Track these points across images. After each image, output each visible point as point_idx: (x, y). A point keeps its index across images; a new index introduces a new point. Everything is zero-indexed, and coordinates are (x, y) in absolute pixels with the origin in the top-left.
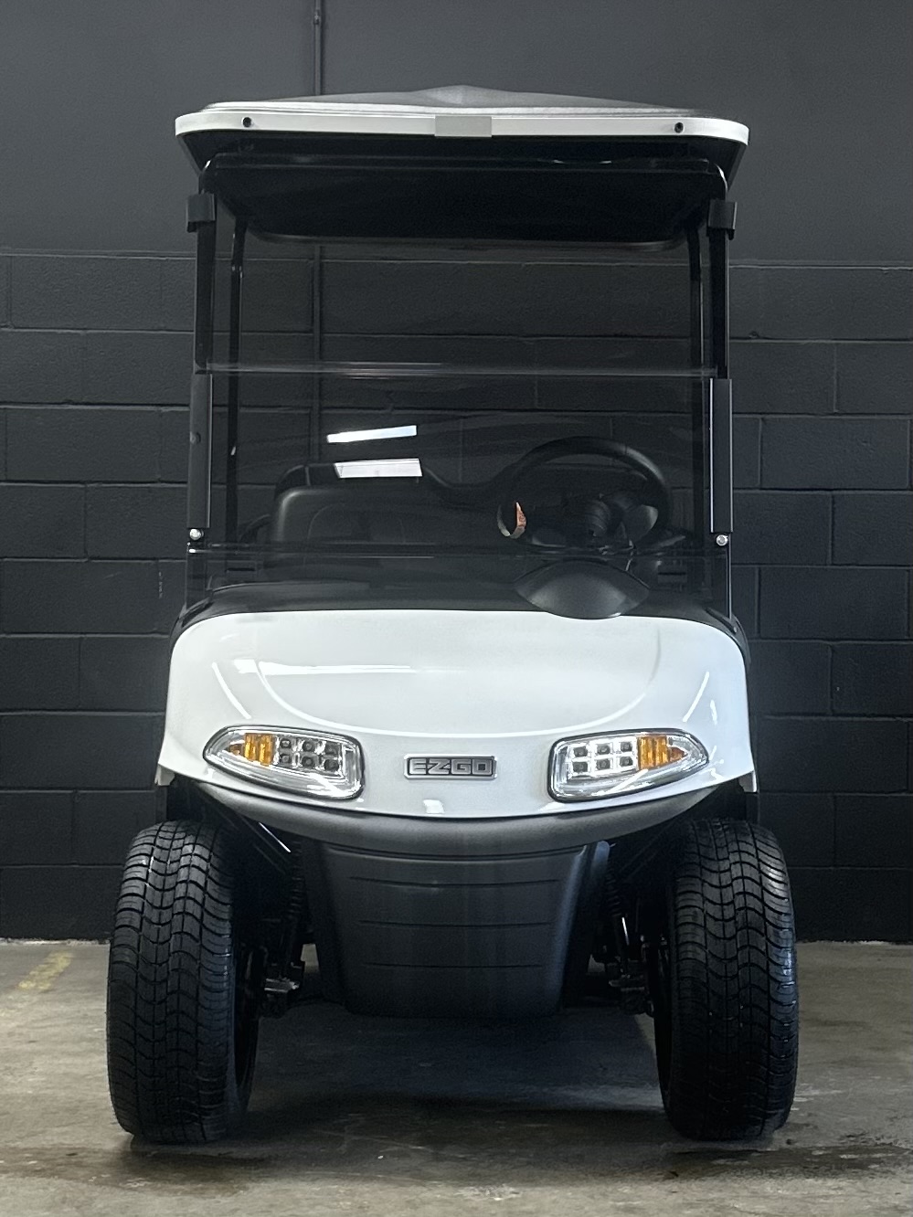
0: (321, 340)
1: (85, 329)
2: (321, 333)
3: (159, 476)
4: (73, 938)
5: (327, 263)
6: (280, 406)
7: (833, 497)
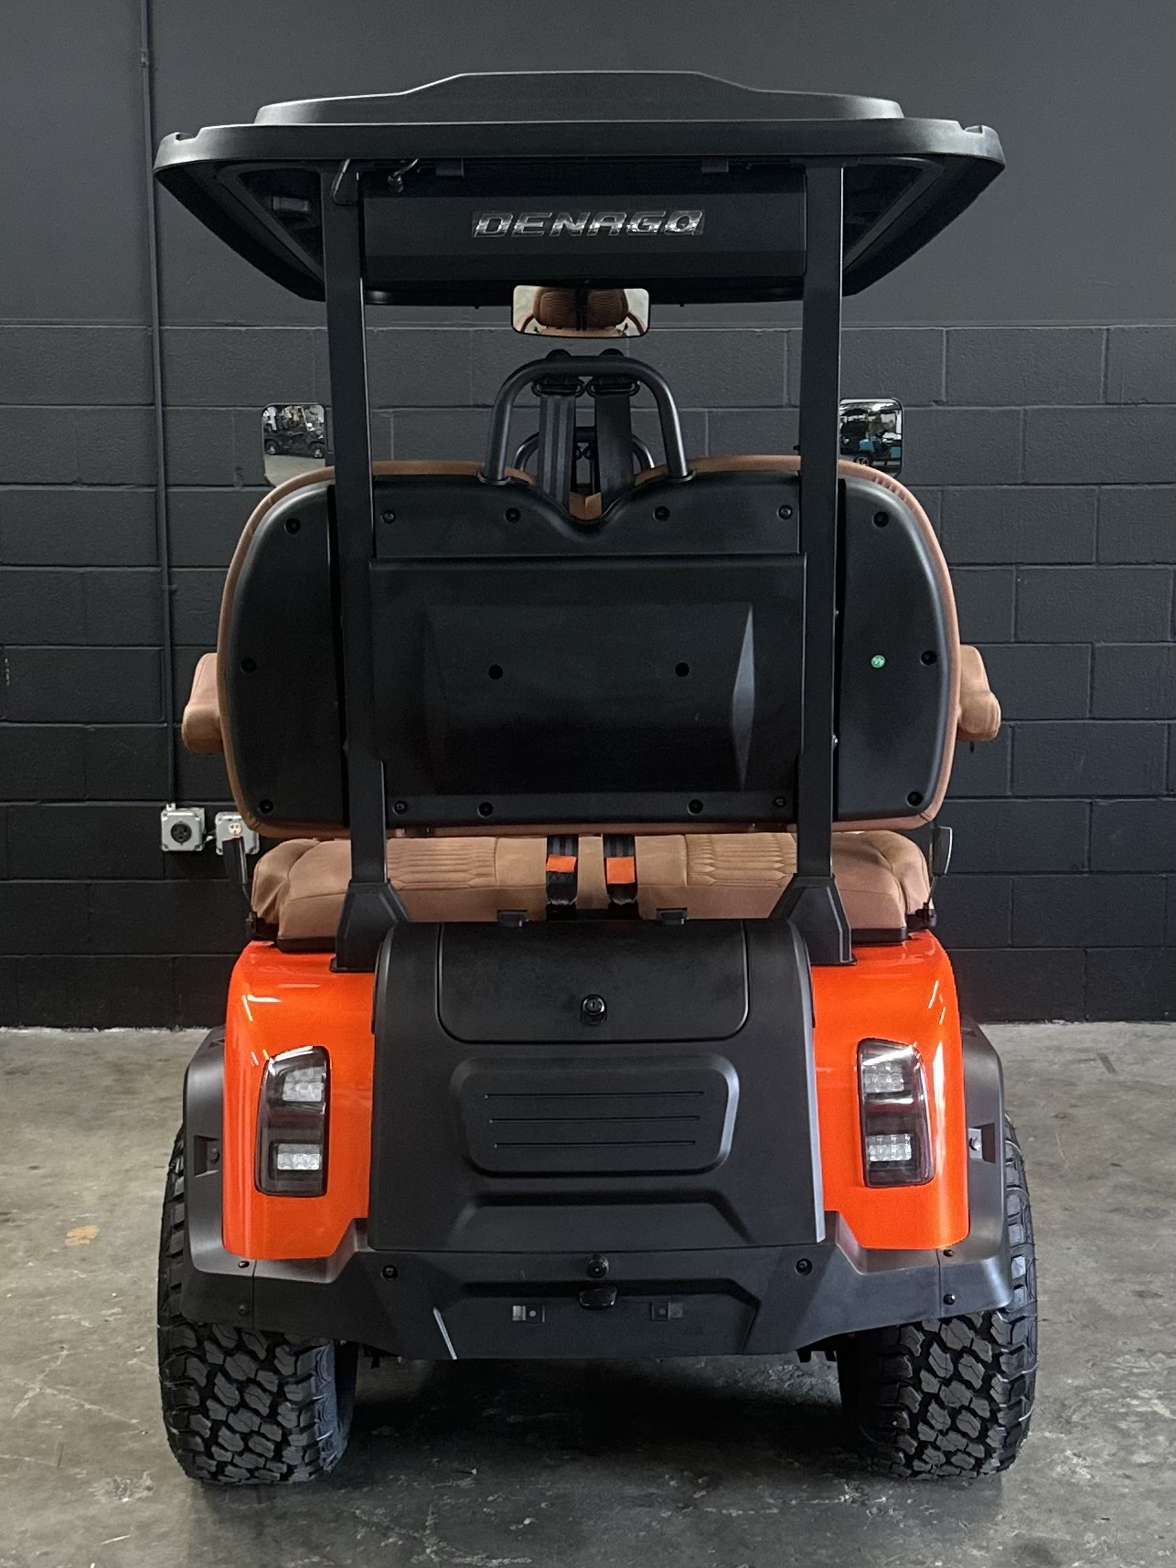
0: (163, 413)
2: (163, 405)
5: (168, 330)
6: (123, 484)
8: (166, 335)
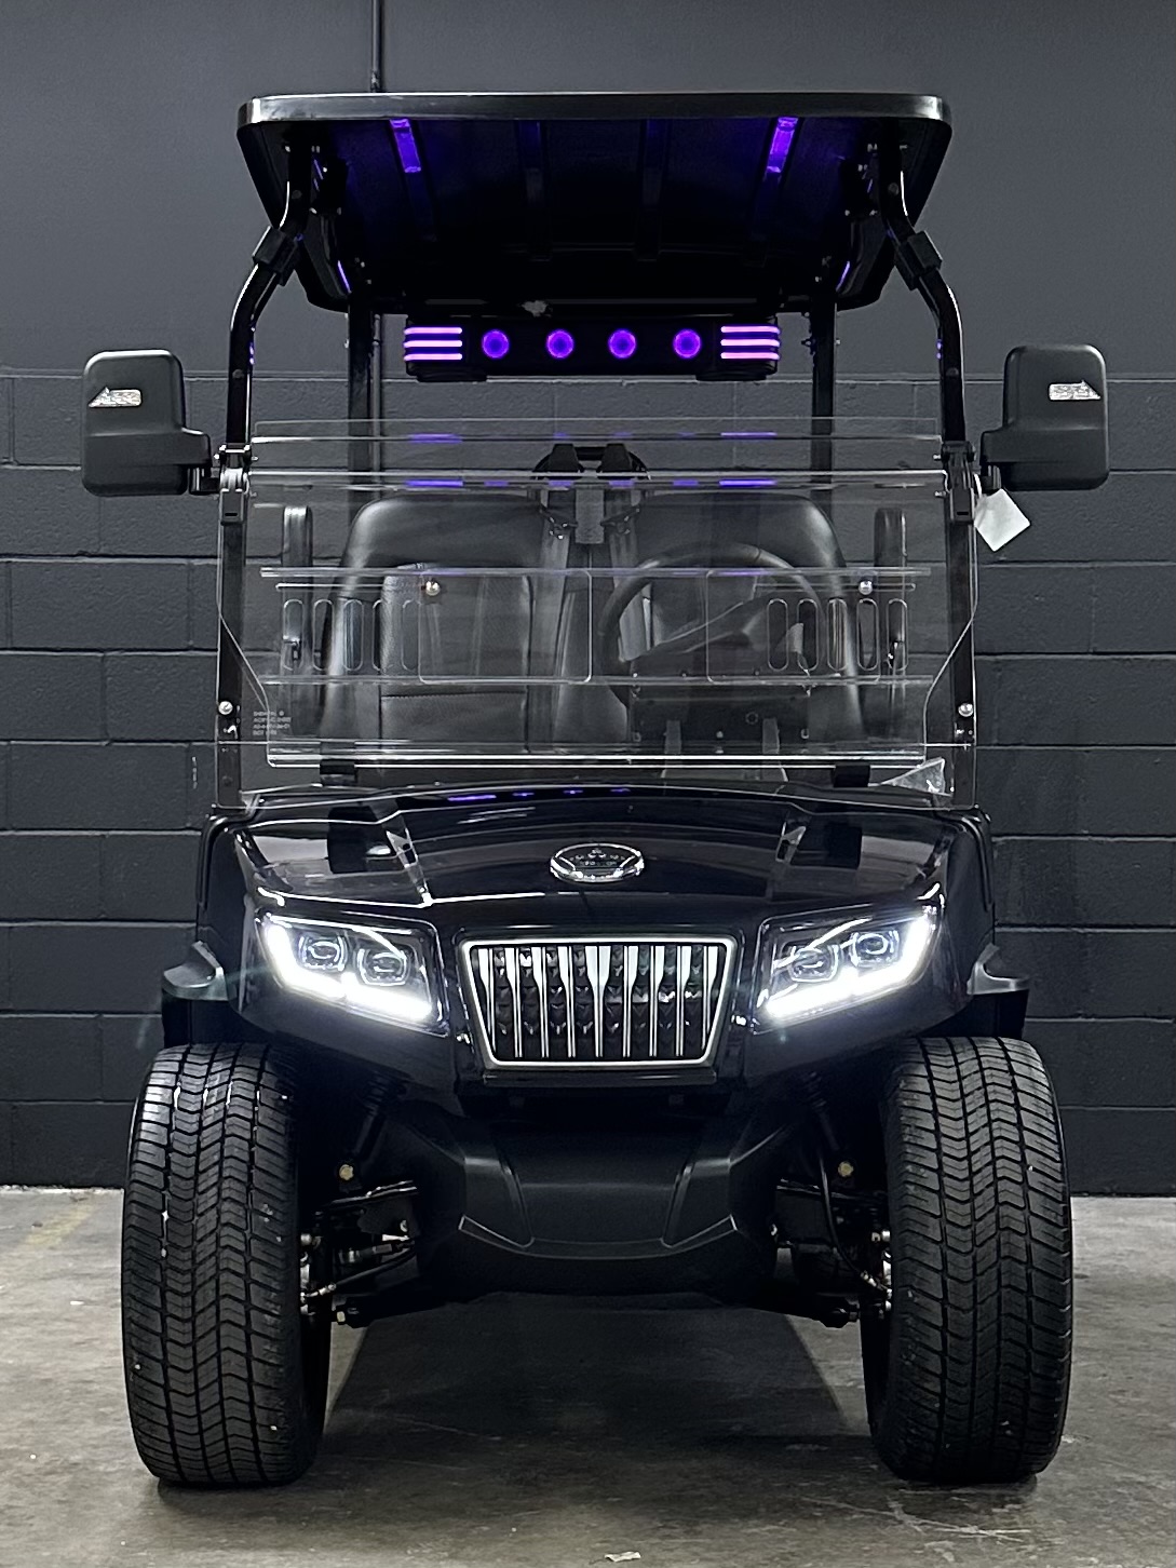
8: (386, 389)
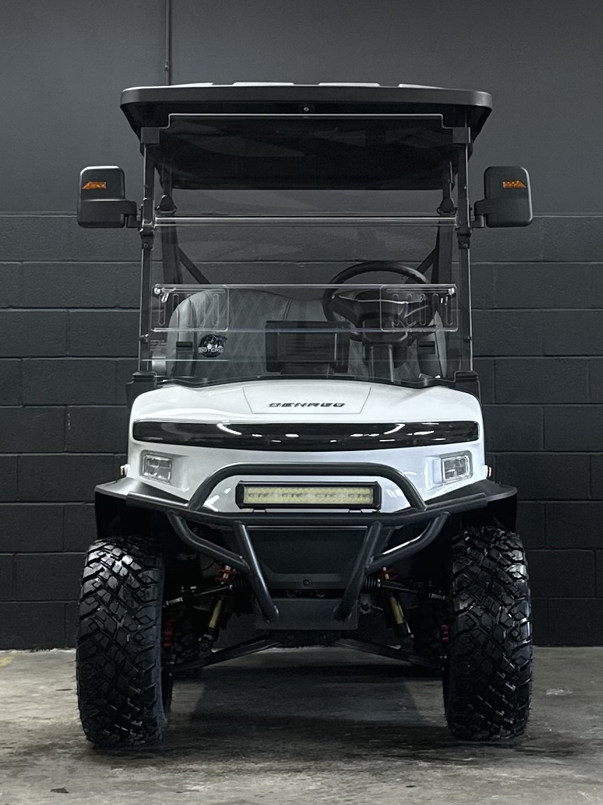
1: (22, 261)
3: (68, 353)
4: (13, 648)
7: (495, 360)
